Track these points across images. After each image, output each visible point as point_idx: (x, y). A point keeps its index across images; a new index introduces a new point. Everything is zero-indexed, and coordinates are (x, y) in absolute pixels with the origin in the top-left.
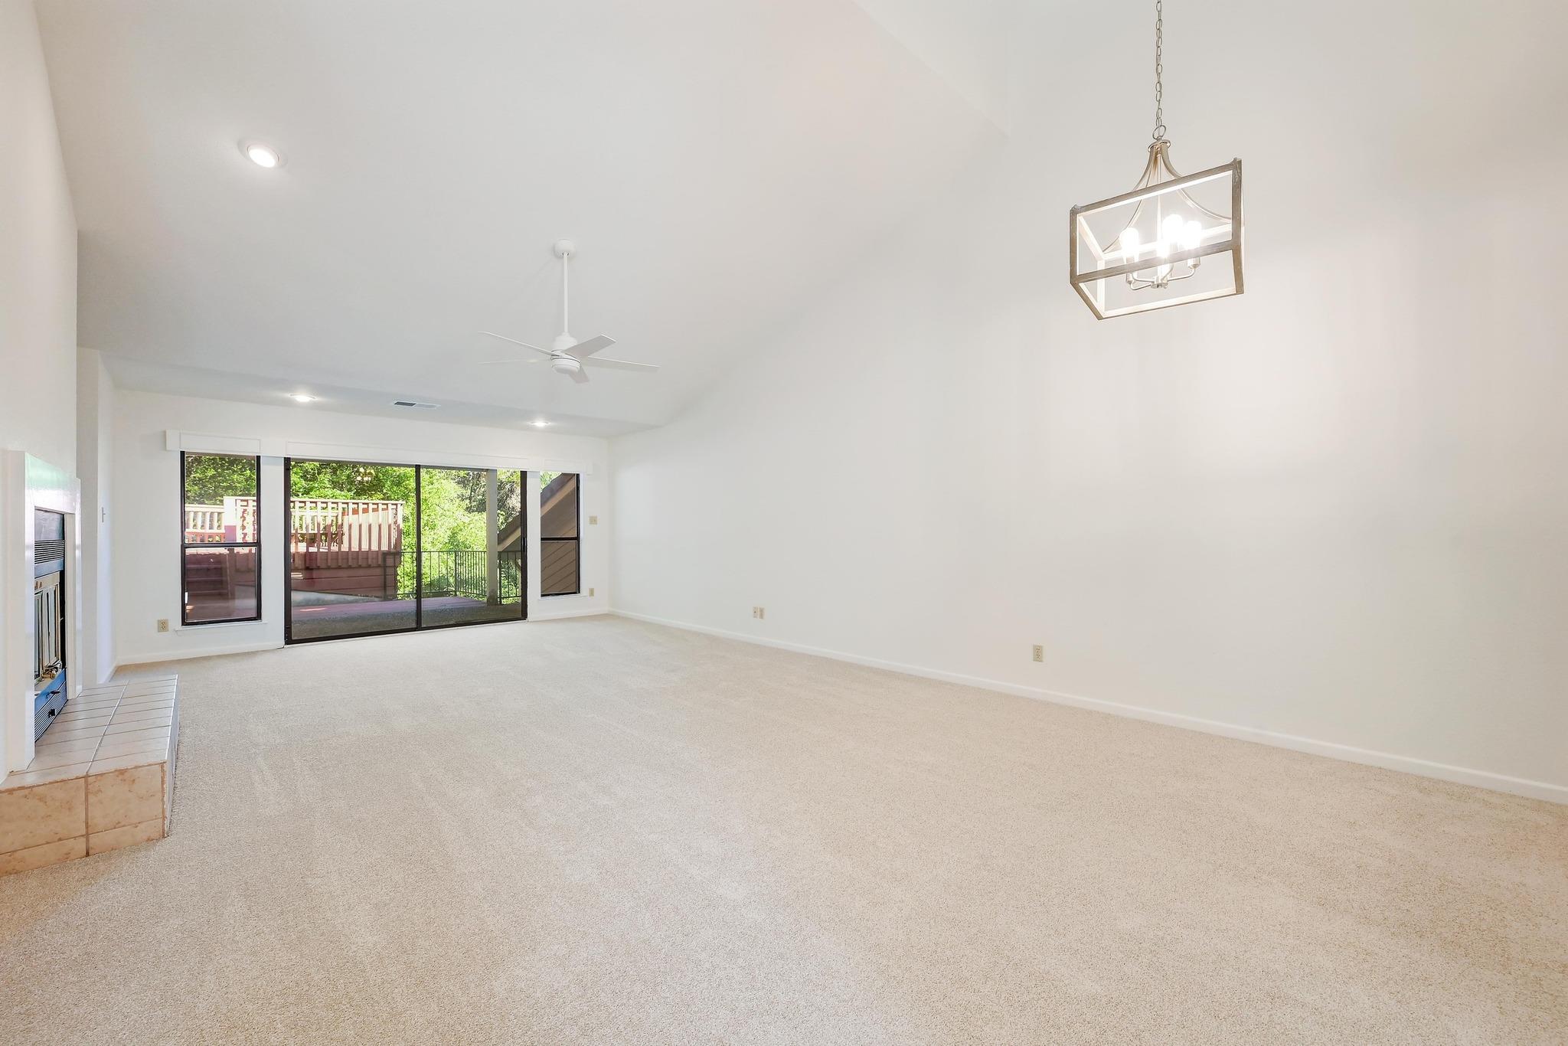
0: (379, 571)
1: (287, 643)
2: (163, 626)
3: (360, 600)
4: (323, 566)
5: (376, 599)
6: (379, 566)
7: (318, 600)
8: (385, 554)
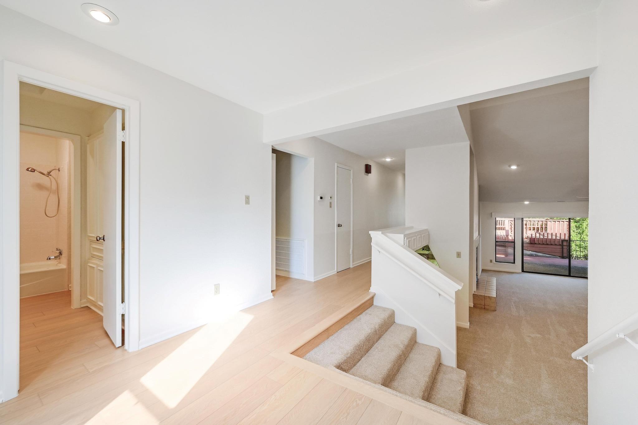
0: (560, 247)
1: (522, 272)
2: (491, 261)
3: (552, 257)
4: (537, 243)
5: (559, 257)
6: (560, 245)
7: (535, 255)
8: (563, 241)
